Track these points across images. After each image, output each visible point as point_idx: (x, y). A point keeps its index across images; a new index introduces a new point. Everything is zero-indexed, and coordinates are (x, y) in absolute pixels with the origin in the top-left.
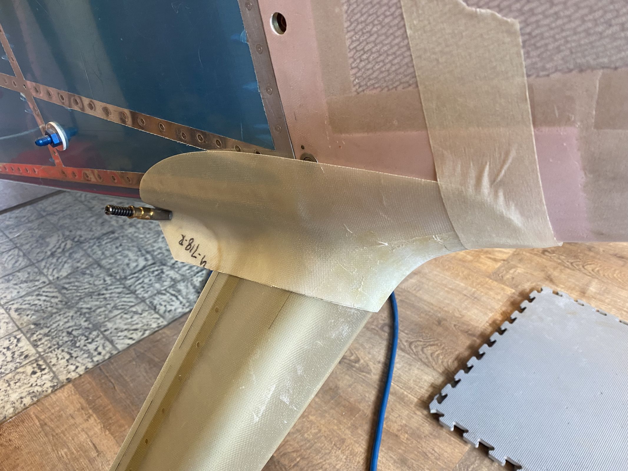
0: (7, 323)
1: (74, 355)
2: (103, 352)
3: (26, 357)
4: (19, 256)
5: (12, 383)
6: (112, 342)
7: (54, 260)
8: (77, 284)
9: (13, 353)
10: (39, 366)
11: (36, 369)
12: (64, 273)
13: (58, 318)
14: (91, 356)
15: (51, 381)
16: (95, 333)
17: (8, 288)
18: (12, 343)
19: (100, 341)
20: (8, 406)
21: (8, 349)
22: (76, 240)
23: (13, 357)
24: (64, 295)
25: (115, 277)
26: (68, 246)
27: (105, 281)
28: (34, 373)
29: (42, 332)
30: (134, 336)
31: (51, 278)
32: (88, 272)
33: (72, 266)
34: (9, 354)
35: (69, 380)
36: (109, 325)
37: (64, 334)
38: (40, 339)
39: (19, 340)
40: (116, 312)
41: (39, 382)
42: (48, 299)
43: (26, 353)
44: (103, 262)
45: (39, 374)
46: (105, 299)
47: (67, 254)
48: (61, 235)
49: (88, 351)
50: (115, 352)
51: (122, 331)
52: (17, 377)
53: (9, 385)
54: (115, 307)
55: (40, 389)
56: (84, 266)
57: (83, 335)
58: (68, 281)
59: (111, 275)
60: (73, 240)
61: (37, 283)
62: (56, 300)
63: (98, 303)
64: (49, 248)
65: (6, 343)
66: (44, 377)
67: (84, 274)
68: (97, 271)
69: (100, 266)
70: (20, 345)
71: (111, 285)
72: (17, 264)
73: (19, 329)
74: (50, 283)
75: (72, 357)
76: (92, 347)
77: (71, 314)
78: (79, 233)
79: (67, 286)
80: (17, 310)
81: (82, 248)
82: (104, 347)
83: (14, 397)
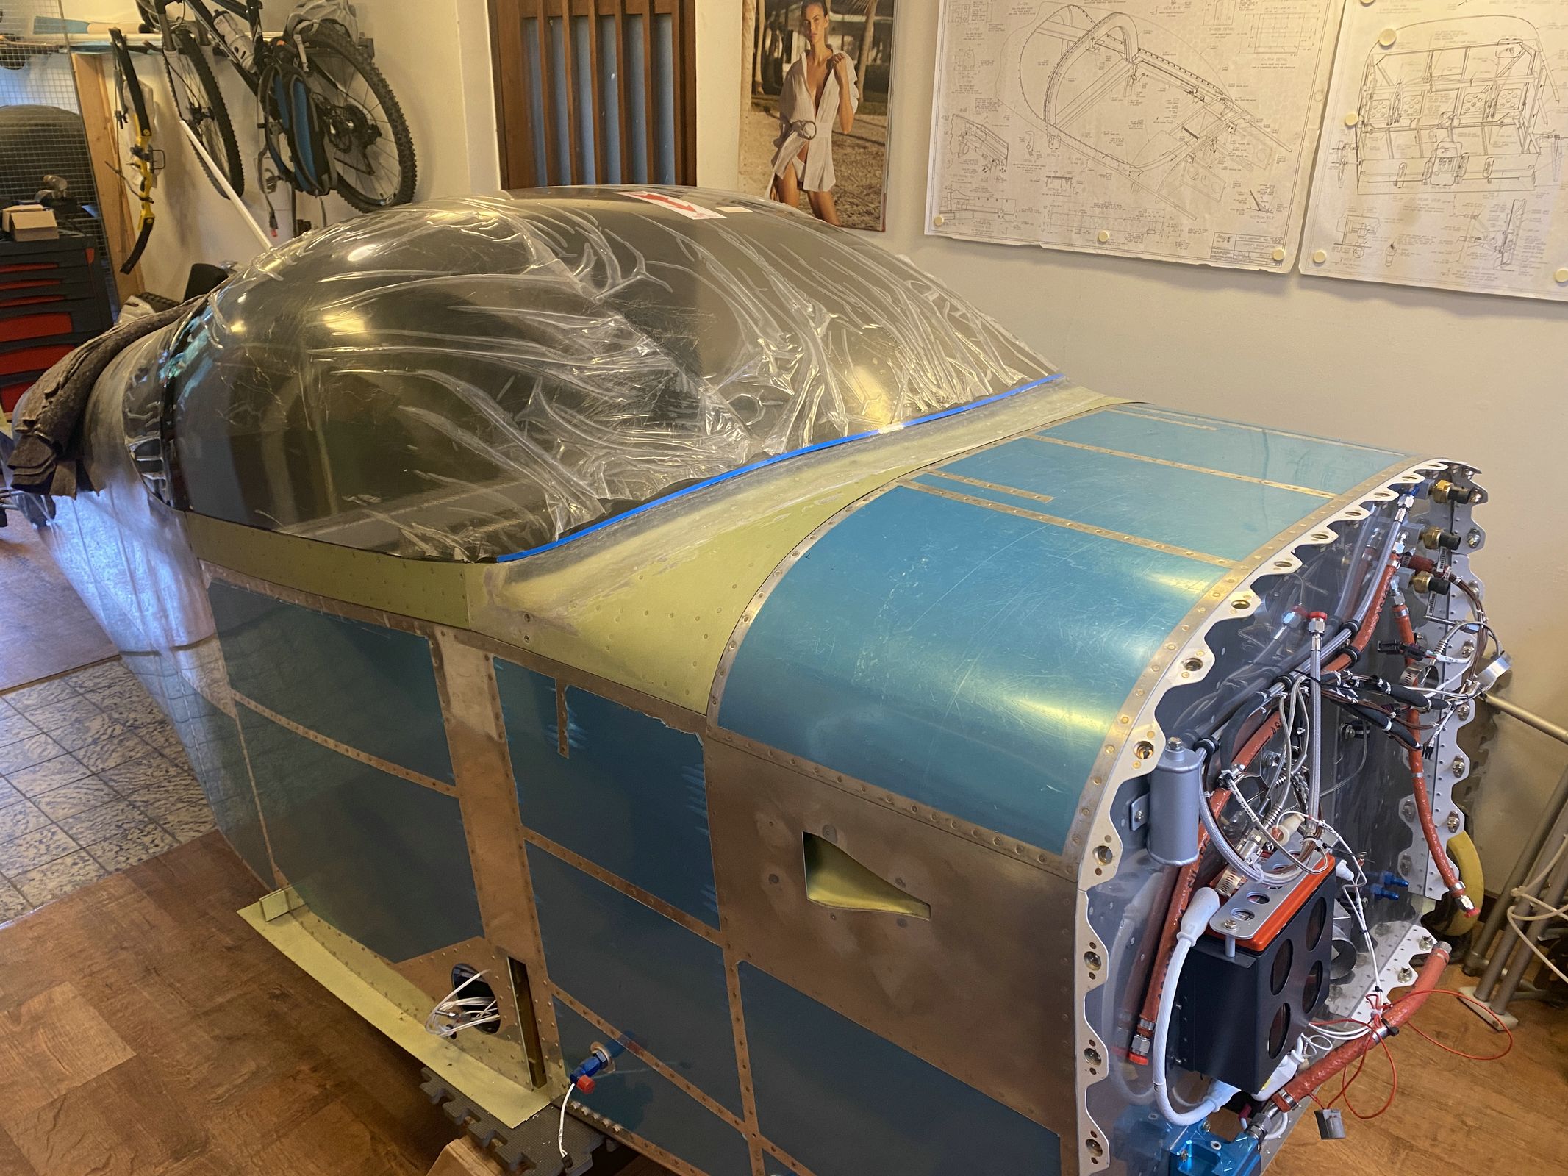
0: (37, 817)
1: (125, 847)
2: (162, 845)
3: (64, 849)
4: (47, 743)
5: (49, 873)
6: (173, 835)
7: (98, 749)
8: (129, 775)
9: (48, 846)
10: (82, 858)
11: (78, 861)
12: (111, 763)
13: (104, 811)
14: (146, 849)
15: (97, 871)
16: (152, 826)
17: (34, 780)
18: (45, 837)
19: (158, 833)
20: (45, 893)
21: (41, 842)
22: (128, 724)
23: (48, 850)
24: (111, 787)
25: (182, 768)
26: (117, 732)
27: (167, 772)
28: (75, 864)
29: (83, 825)
30: (202, 828)
31: (94, 769)
32: (145, 762)
33: (123, 756)
34: (43, 847)
35: (117, 870)
36: (170, 818)
37: (113, 827)
38: (82, 833)
39: (54, 834)
40: (180, 805)
41: (81, 872)
42: (89, 792)
43: (64, 846)
44: (167, 751)
45: (81, 865)
46: (167, 791)
47: (116, 741)
48: (107, 719)
49: (143, 844)
50: (176, 845)
51: (187, 824)
52: (55, 868)
53: (45, 875)
54: (180, 800)
55: (83, 878)
56: (139, 755)
57: (136, 828)
58: (116, 772)
59: (177, 766)
60: (124, 725)
61: (74, 775)
62: (102, 793)
63: (157, 796)
64: (90, 734)
65: (38, 837)
66: (87, 868)
67: (140, 764)
68: (159, 760)
69: (161, 754)
70: (55, 838)
71: (175, 776)
72: (45, 753)
73: (53, 823)
74: (93, 774)
75: (121, 849)
76: (147, 840)
77: (121, 808)
78: (133, 715)
79: (115, 778)
80: (48, 804)
81: (136, 735)
82: (162, 840)
83: (51, 885)
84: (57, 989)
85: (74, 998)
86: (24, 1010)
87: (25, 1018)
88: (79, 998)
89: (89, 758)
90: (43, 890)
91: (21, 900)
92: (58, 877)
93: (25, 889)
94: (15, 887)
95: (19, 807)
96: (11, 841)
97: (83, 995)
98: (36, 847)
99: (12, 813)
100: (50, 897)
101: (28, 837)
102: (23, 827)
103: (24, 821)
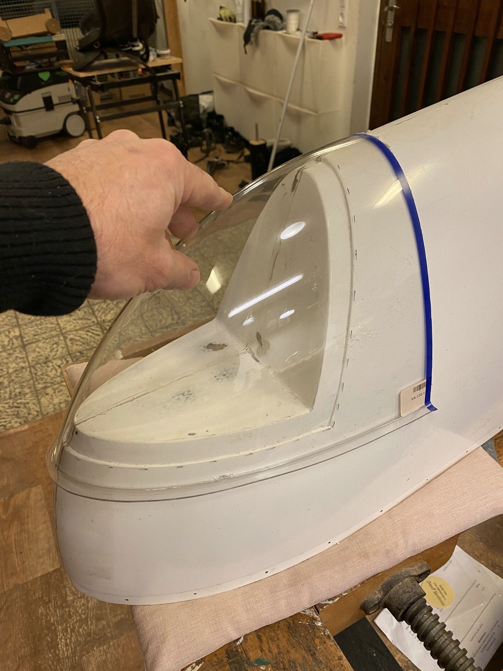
84: (34, 489)
85: (41, 500)
86: (13, 500)
87: (10, 510)
88: (43, 501)
89: (99, 312)
90: (51, 403)
91: (38, 409)
92: (61, 395)
93: (43, 400)
94: (37, 397)
95: (56, 339)
96: (45, 363)
97: (46, 499)
98: (56, 370)
99: (52, 343)
100: (52, 410)
101: (55, 362)
102: (54, 353)
103: (56, 349)
